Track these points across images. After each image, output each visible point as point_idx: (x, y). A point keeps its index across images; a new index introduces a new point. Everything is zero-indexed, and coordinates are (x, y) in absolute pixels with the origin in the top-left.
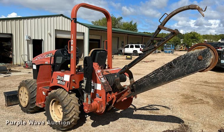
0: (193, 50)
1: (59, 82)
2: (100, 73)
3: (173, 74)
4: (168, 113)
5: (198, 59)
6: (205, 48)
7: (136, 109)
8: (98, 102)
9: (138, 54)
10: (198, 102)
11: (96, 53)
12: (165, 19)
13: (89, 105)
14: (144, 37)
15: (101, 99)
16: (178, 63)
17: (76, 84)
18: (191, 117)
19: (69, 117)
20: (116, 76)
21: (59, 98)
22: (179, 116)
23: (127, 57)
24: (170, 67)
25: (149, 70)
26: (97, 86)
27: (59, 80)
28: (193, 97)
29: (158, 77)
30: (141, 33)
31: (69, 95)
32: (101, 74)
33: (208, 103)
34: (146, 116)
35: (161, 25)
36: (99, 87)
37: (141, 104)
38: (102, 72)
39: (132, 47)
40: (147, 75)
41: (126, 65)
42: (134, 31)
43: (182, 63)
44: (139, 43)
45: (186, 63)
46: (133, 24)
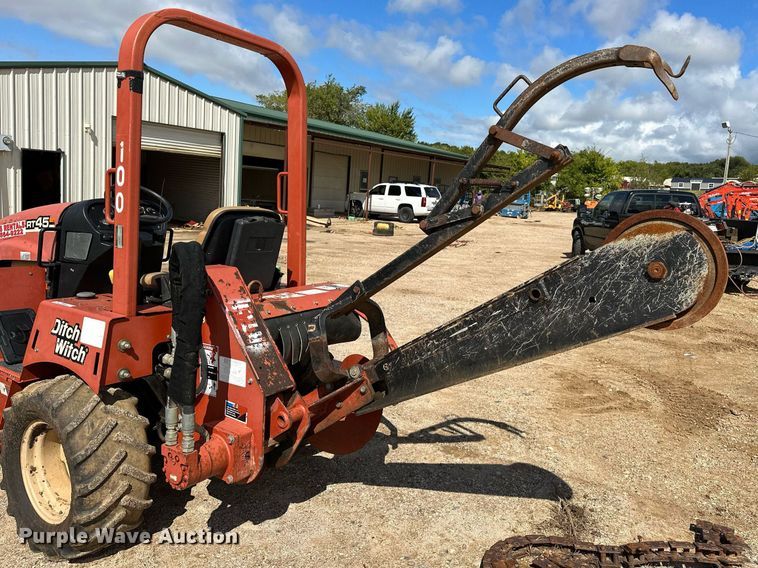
0: (628, 237)
1: (60, 347)
2: (245, 311)
3: (542, 330)
4: (510, 454)
5: (647, 276)
6: (677, 229)
7: (395, 439)
8: (231, 438)
9: (416, 217)
10: (612, 404)
11: (232, 223)
12: (516, 101)
13: (188, 457)
14: (435, 160)
15: (243, 427)
16: (564, 286)
17: (137, 358)
18: (592, 470)
19: (100, 503)
20: (312, 328)
21: (56, 421)
22: (549, 466)
23: (376, 224)
24: (531, 300)
25: (450, 274)
26: (231, 370)
27: (61, 337)
28: (597, 383)
29: (484, 340)
30: (426, 144)
31: (102, 405)
32: (250, 317)
33: (645, 406)
34: (432, 471)
35: (500, 123)
36: (237, 373)
37: (415, 414)
38: (256, 309)
39: (395, 191)
40: (440, 329)
41: (358, 282)
42: (402, 137)
43: (581, 287)
44: (418, 181)
45: (596, 289)
46: (401, 111)
